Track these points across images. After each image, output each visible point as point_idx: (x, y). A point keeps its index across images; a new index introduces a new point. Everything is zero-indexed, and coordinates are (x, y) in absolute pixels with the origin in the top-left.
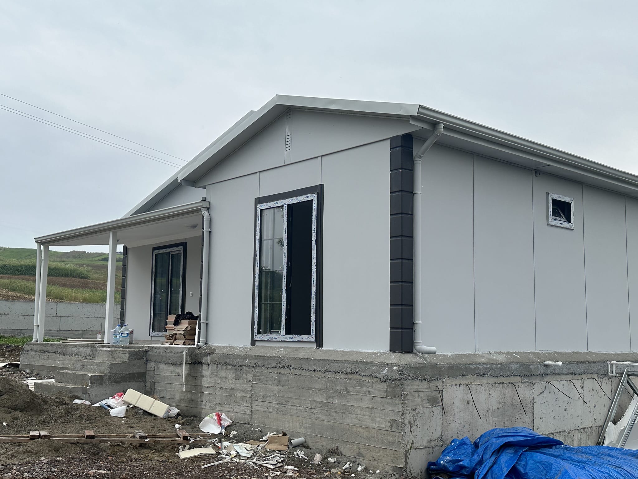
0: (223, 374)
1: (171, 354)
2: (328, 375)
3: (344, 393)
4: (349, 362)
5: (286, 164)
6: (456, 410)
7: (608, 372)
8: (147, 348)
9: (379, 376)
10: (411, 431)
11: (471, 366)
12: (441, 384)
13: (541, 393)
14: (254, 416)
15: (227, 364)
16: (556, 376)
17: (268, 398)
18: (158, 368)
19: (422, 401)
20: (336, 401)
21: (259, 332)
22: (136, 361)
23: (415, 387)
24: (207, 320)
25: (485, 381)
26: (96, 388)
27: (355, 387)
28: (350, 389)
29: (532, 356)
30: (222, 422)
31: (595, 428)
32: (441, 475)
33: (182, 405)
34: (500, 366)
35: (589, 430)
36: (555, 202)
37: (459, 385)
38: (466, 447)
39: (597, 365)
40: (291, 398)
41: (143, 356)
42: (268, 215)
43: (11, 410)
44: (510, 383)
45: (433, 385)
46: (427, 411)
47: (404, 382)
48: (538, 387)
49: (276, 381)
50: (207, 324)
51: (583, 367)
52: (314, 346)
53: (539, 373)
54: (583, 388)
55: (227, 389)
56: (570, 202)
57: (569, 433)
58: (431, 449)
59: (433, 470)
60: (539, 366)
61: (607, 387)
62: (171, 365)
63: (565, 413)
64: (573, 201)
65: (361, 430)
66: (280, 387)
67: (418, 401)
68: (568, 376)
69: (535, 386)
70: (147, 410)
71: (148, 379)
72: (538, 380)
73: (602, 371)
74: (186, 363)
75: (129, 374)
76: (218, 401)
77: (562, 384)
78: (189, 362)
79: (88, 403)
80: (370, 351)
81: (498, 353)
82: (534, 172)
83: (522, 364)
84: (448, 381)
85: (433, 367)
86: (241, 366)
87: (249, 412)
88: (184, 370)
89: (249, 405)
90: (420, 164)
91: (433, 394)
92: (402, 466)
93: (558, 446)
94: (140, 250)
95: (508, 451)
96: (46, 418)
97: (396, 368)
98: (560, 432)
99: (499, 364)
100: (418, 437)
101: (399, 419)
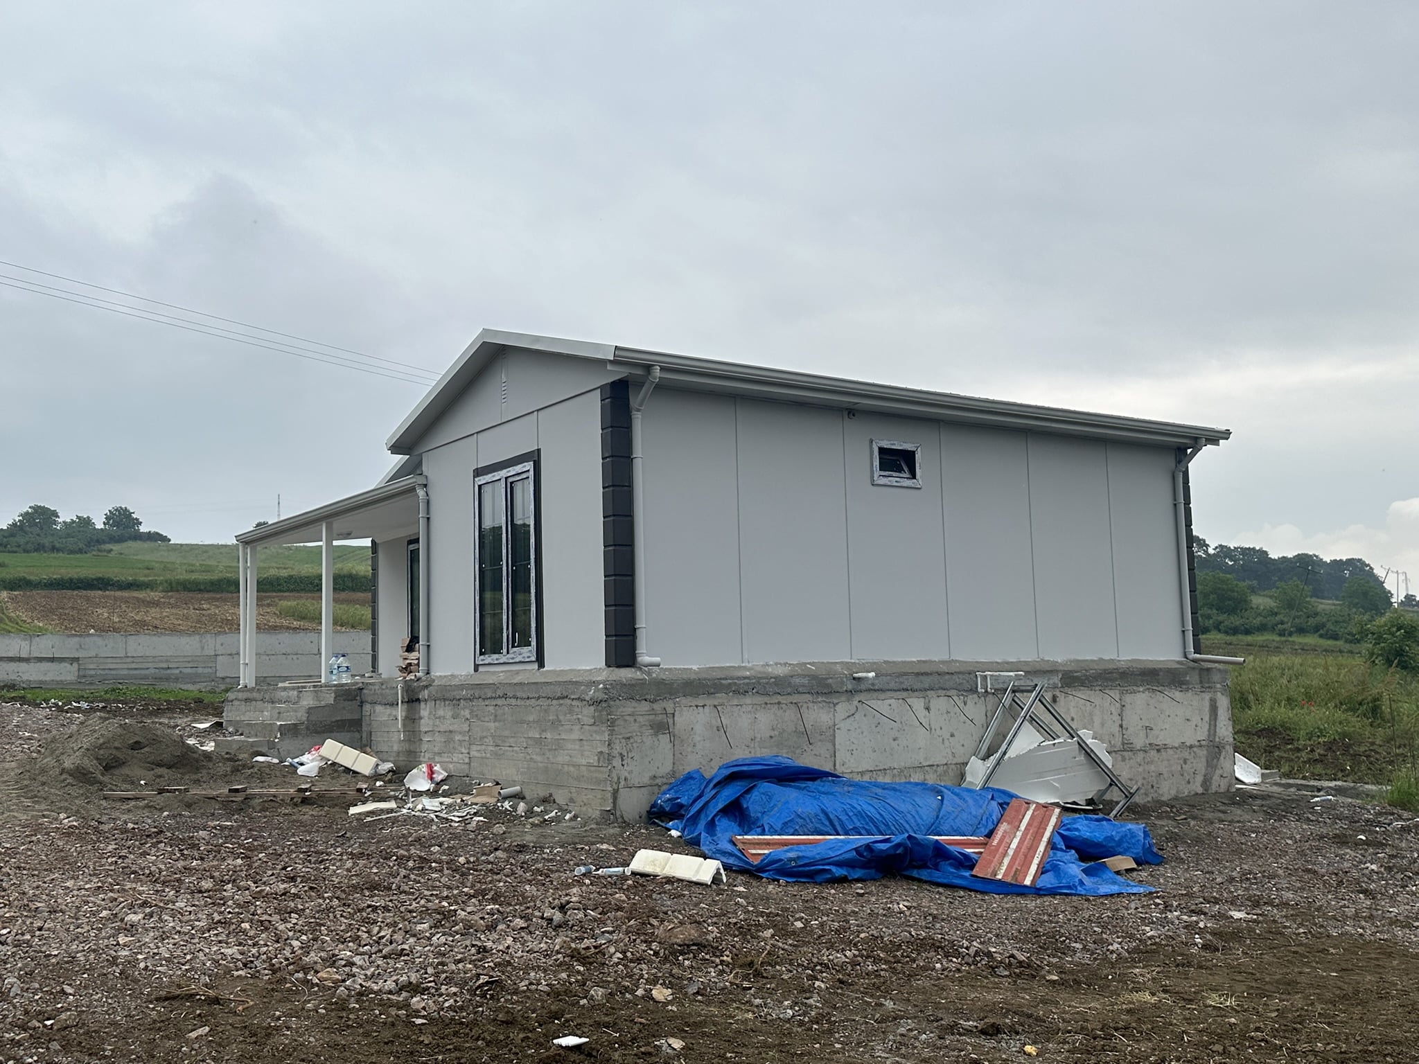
0: (441, 713)
1: (387, 691)
2: (540, 702)
3: (556, 724)
4: (559, 683)
5: (503, 421)
6: (697, 738)
7: (977, 687)
8: (361, 685)
9: (587, 698)
10: (623, 765)
11: (723, 682)
12: (672, 705)
13: (849, 717)
14: (472, 764)
15: (445, 700)
16: (875, 695)
17: (486, 740)
18: (374, 711)
19: (641, 727)
20: (549, 735)
21: (481, 654)
22: (347, 703)
23: (630, 710)
24: (428, 641)
25: (748, 700)
26: (288, 741)
27: (565, 715)
28: (561, 718)
29: (838, 668)
30: (434, 776)
31: (953, 766)
32: (663, 818)
33: (401, 759)
34: (773, 680)
35: (940, 769)
36: (882, 451)
37: (703, 706)
38: (692, 782)
39: (954, 677)
40: (507, 737)
41: (357, 696)
42: (487, 491)
43: (154, 767)
44: (792, 703)
45: (658, 707)
46: (648, 741)
47: (612, 703)
48: (843, 708)
49: (492, 717)
50: (428, 646)
51: (927, 681)
52: (536, 666)
53: (845, 689)
54: (928, 709)
55: (445, 732)
56: (914, 449)
57: (902, 771)
58: (656, 788)
59: (654, 813)
60: (845, 679)
61: (975, 709)
62: (388, 706)
63: (894, 744)
64: (919, 449)
65: (572, 769)
66: (497, 724)
67: (635, 727)
68: (898, 693)
69: (838, 707)
70: (349, 766)
71: (365, 728)
72: (843, 698)
73: (968, 686)
74: (402, 702)
75: (337, 721)
76: (436, 750)
77: (887, 705)
78: (406, 700)
79: (275, 761)
80: (584, 668)
81: (780, 664)
82: (845, 414)
83: (813, 677)
84: (684, 701)
85: (660, 683)
86: (459, 700)
87: (467, 760)
88: (400, 712)
89: (467, 751)
90: (640, 421)
91: (660, 718)
92: (608, 809)
93: (824, 779)
94: (391, 544)
95: (739, 784)
96: (202, 777)
97: (601, 686)
98: (885, 769)
99: (771, 678)
100: (634, 773)
101: (606, 750)
